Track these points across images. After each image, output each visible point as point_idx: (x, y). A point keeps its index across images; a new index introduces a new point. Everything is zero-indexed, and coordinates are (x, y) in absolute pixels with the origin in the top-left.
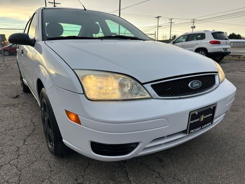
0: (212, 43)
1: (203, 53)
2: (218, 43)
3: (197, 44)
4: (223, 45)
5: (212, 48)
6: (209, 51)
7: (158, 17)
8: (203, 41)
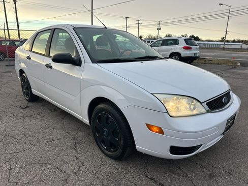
0: (185, 48)
1: (177, 57)
2: (190, 48)
3: (172, 49)
4: (194, 50)
5: (185, 53)
6: (182, 56)
7: (126, 18)
8: (177, 46)
